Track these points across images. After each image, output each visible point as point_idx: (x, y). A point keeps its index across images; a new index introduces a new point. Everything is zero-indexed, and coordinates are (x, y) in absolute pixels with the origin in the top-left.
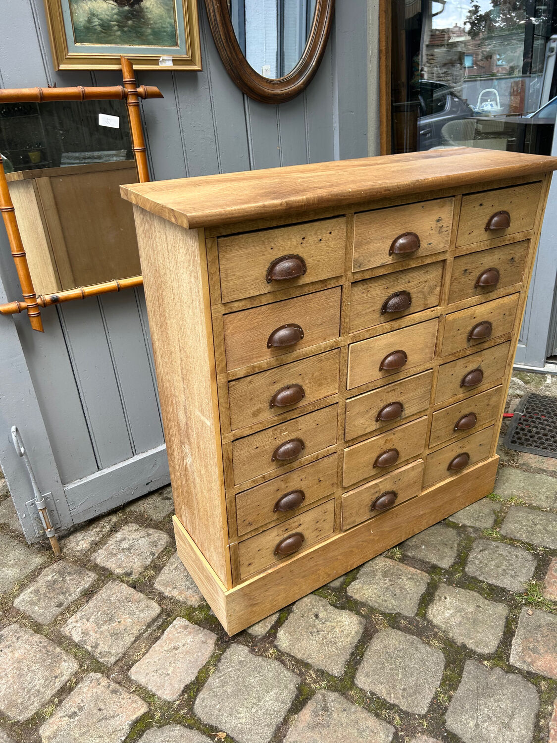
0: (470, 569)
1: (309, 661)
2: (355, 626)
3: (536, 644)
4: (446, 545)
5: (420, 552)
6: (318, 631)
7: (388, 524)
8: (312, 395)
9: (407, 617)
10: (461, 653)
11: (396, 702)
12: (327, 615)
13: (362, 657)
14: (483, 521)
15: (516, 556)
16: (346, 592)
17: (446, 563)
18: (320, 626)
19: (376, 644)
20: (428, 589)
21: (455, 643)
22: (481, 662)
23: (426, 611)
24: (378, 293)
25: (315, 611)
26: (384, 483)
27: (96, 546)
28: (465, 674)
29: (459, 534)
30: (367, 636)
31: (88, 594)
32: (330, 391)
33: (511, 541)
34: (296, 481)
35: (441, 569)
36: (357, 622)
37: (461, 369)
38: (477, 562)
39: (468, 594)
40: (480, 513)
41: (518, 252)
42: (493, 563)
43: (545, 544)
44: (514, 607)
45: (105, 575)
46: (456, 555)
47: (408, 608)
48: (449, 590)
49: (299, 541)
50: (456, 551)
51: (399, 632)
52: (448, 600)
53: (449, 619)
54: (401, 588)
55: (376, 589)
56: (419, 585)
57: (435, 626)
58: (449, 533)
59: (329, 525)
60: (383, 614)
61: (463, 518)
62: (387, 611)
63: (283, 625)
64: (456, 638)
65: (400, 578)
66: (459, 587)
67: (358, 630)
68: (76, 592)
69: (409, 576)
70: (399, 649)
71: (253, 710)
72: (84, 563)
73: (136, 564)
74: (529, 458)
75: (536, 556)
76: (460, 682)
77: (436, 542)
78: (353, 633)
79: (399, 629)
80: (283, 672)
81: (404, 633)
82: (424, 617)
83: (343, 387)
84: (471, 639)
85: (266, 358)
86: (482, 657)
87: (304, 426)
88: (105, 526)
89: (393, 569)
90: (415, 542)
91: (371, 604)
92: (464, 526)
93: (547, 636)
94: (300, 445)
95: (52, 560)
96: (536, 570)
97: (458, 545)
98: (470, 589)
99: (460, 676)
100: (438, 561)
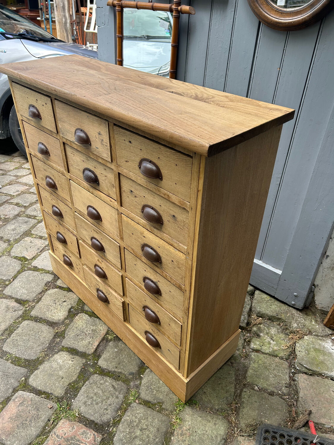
0: (96, 377)
1: (40, 302)
2: (57, 318)
3: (26, 405)
4: (119, 364)
5: (112, 348)
6: (55, 303)
7: (108, 313)
9: (62, 341)
10: (33, 367)
12: (65, 305)
13: (39, 322)
14: (148, 392)
15: (106, 409)
16: (81, 313)
17: (101, 363)
18: (58, 303)
19: (45, 328)
20: (81, 352)
21: (40, 365)
22: (24, 376)
23: (65, 351)
25: (68, 300)
28: (19, 368)
29: (132, 374)
30: (51, 324)
33: (123, 408)
35: (98, 361)
36: (60, 319)
37: (142, 268)
38: (102, 382)
39: (75, 374)
40: (157, 391)
42: (100, 392)
43: (118, 433)
46: (110, 369)
47: (68, 342)
48: (79, 364)
50: (114, 370)
51: (51, 338)
52: (70, 362)
53: (56, 362)
54: (83, 339)
55: (83, 326)
56: (84, 347)
57: (53, 355)
58: (132, 367)
60: (64, 331)
62: (66, 332)
63: (60, 290)
64: (43, 365)
65: (90, 338)
66: (81, 370)
67: (55, 320)
69: (91, 342)
70: (40, 337)
71: (19, 287)
75: (108, 424)
76: (15, 365)
77: (121, 358)
78: (53, 318)
79: (53, 338)
80: (36, 294)
81: (51, 340)
82: (61, 350)
84: (41, 372)
86: (27, 378)
89: (97, 334)
90: (121, 346)
91: (72, 324)
92: (141, 378)
93: (29, 413)
96: (91, 420)
97: (121, 373)
98: (78, 376)
99: (19, 366)
100: (104, 358)
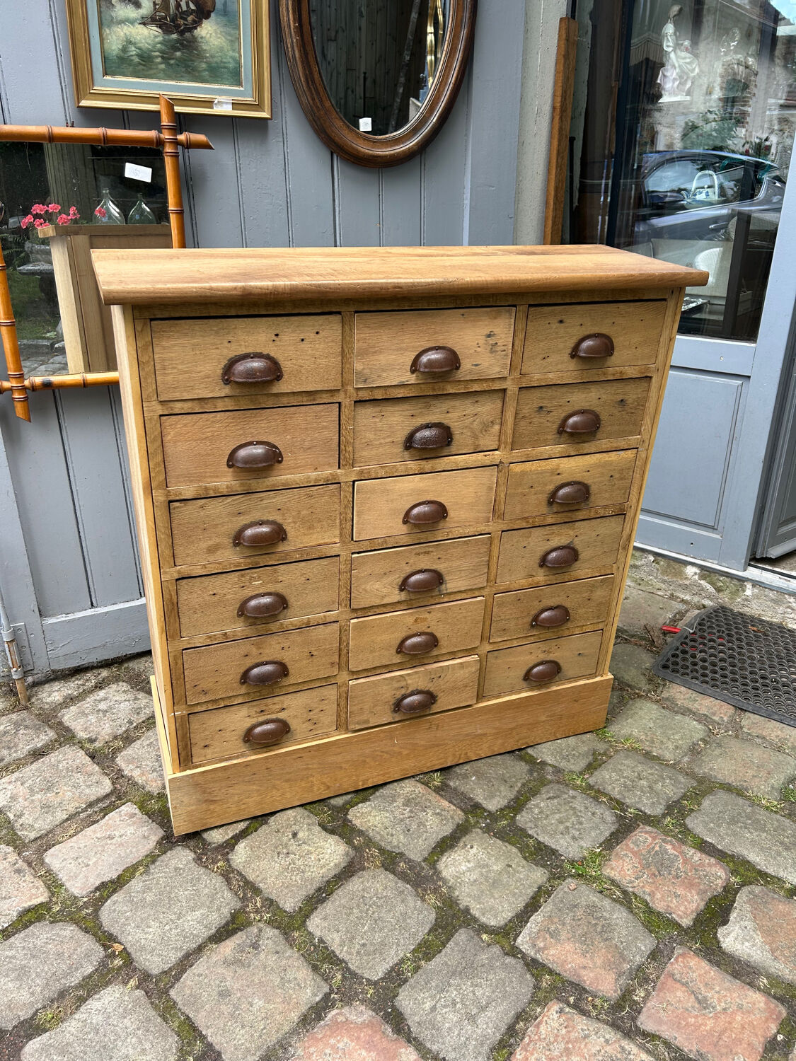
0: (522, 819)
1: (261, 886)
2: (338, 857)
3: (560, 927)
4: (506, 781)
5: (467, 783)
6: (288, 853)
7: (422, 735)
8: (298, 539)
9: (410, 860)
10: (458, 919)
11: (347, 958)
12: (308, 836)
13: (329, 895)
14: (572, 761)
15: (593, 814)
16: (347, 814)
17: (494, 804)
18: (293, 848)
19: (355, 884)
20: (455, 831)
21: (458, 905)
22: (479, 935)
23: (438, 858)
24: (399, 421)
25: (295, 828)
26: (415, 678)
27: (71, 700)
28: (451, 944)
29: (531, 772)
30: (347, 872)
31: (37, 754)
32: (328, 538)
33: (596, 794)
34: (274, 649)
35: (485, 810)
36: (344, 853)
37: (539, 542)
38: (536, 811)
39: (504, 848)
40: (574, 750)
41: (632, 392)
42: (557, 816)
43: (639, 806)
44: (558, 875)
45: (66, 737)
46: (513, 797)
47: (417, 850)
48: (481, 838)
49: (283, 731)
50: (515, 793)
51: (391, 876)
52: (474, 851)
53: (463, 873)
54: (421, 824)
55: (387, 817)
56: (445, 824)
57: (441, 879)
58: (518, 768)
59: (329, 718)
60: (382, 850)
61: (545, 753)
62: (389, 848)
63: (249, 837)
64: (461, 898)
65: (425, 811)
66: (497, 838)
67: (340, 863)
68: (24, 749)
69: (438, 811)
70: (380, 896)
71: (167, 928)
72: (49, 718)
73: (105, 730)
74: (679, 693)
75: (620, 818)
76: (440, 952)
77: (494, 776)
78: (332, 864)
79: (393, 873)
80: (223, 892)
81: (396, 878)
82: (433, 864)
83: (348, 535)
84: (479, 903)
85: (226, 480)
86: (484, 928)
87: (288, 579)
88: (91, 679)
89: (422, 797)
90: (466, 770)
91: (371, 834)
92: (543, 763)
93: (579, 920)
94: (282, 603)
95: (15, 708)
96: (610, 836)
97: (523, 785)
98: (510, 843)
99: (444, 945)
100: (486, 799)
